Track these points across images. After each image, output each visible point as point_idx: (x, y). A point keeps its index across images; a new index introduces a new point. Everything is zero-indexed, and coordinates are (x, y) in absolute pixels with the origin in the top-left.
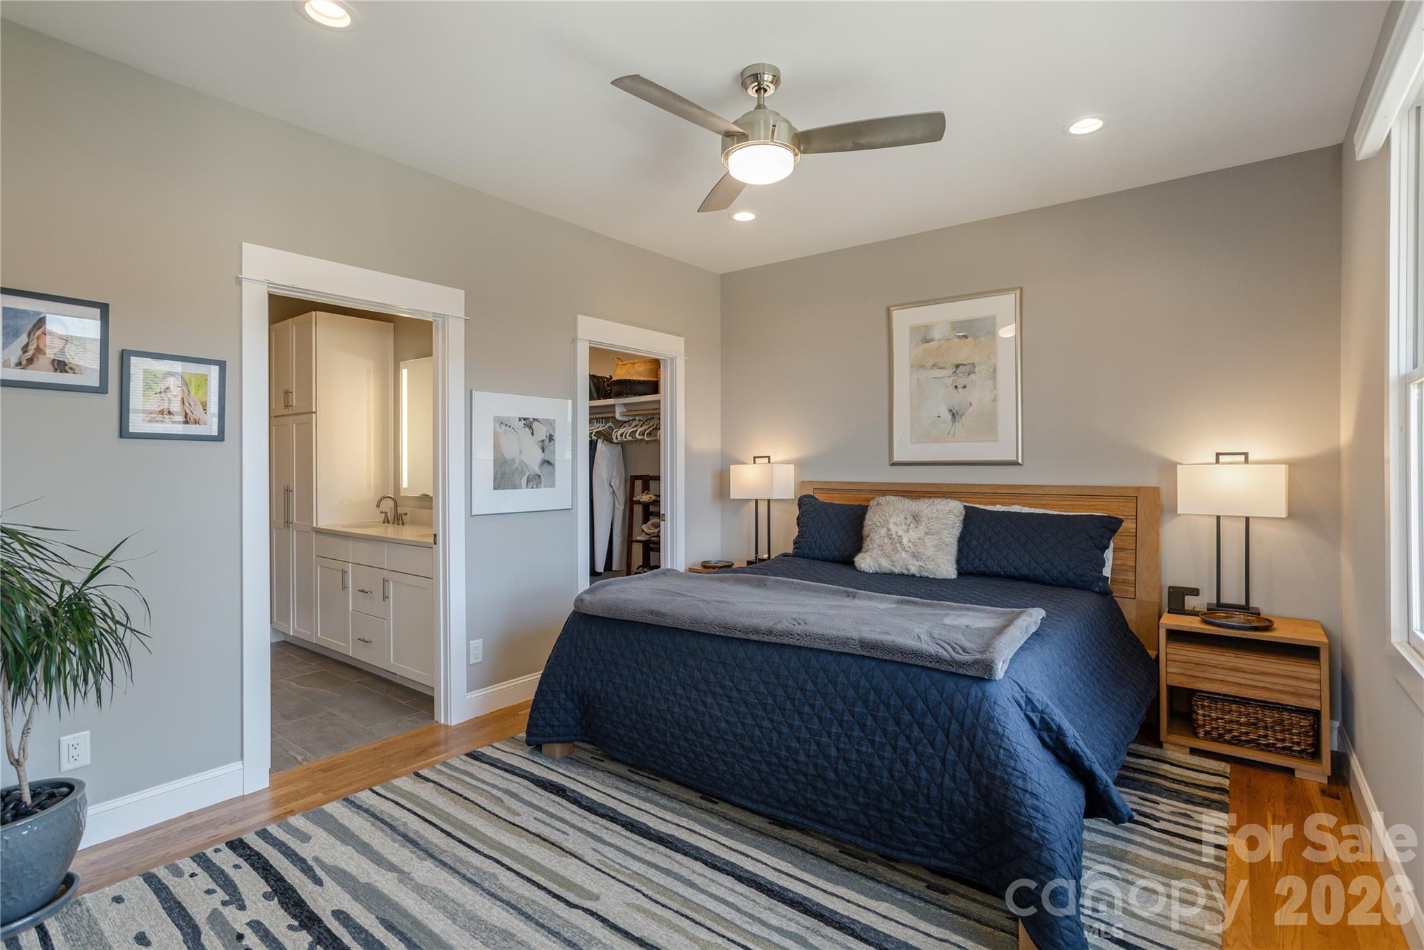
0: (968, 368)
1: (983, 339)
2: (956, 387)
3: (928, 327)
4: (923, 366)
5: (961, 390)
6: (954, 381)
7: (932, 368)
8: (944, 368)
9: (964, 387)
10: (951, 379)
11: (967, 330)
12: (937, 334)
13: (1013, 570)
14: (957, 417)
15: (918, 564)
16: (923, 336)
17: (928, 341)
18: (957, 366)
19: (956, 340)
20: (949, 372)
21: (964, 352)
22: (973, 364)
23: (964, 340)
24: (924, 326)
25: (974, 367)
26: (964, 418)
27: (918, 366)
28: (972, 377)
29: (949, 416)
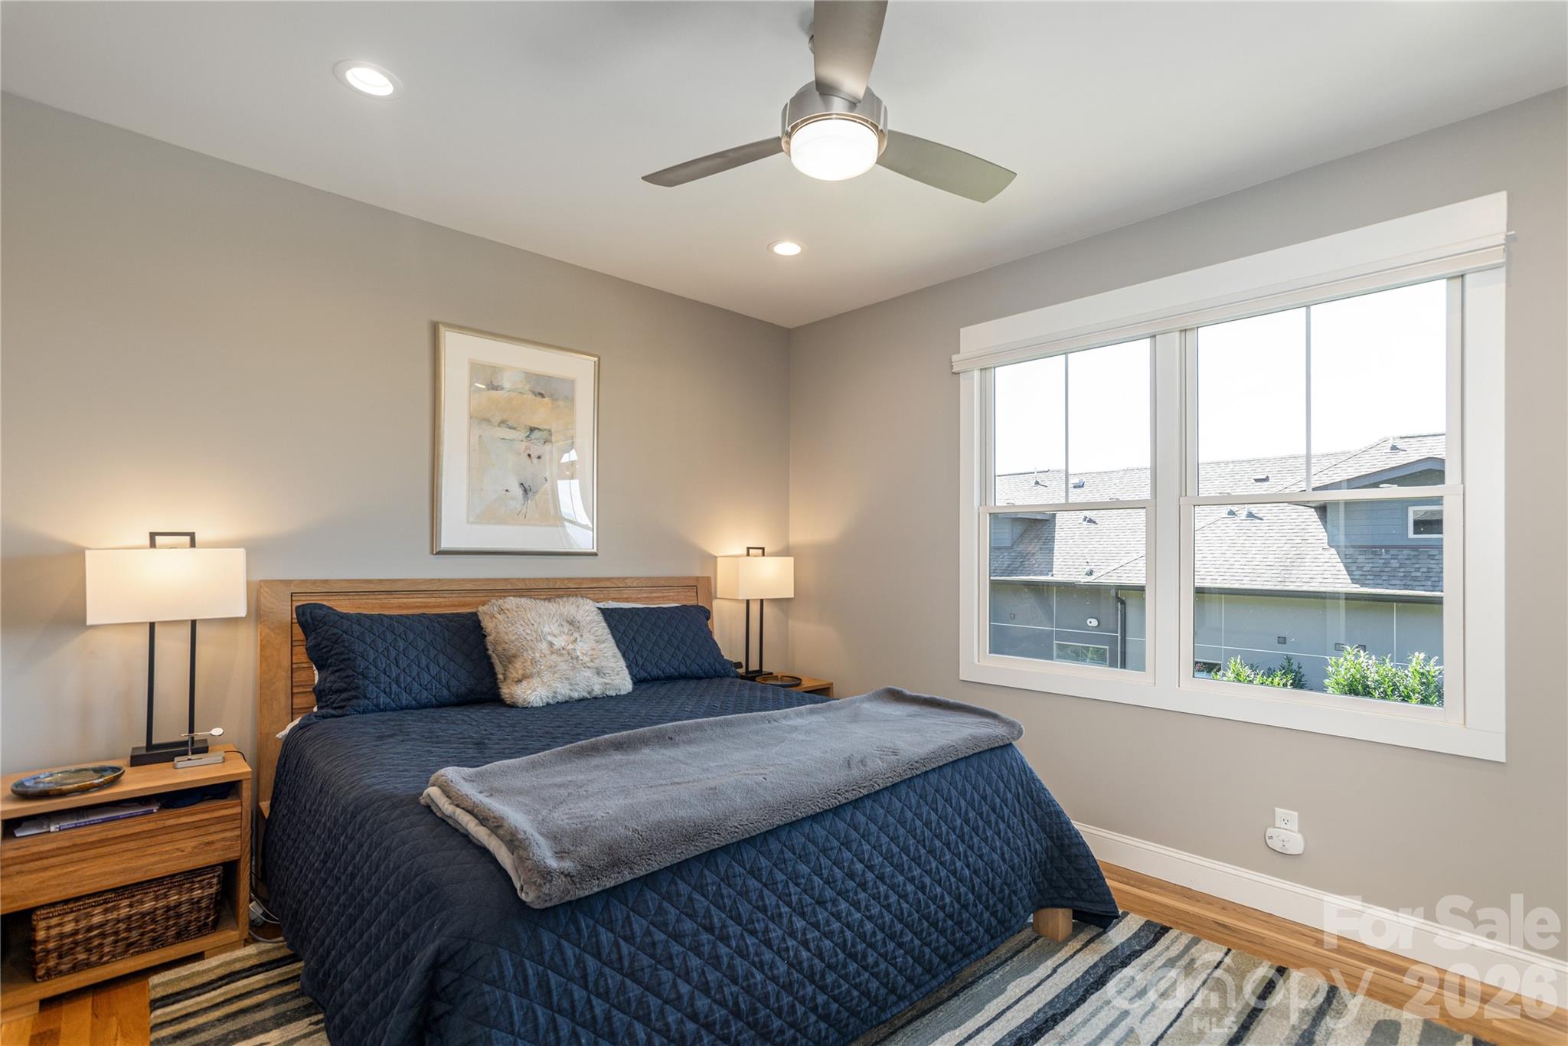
0: (545, 434)
1: (561, 403)
2: (529, 455)
3: (495, 370)
4: (487, 421)
5: (535, 461)
6: (527, 448)
7: (499, 425)
8: (514, 429)
9: (539, 457)
10: (524, 444)
11: (544, 389)
12: (507, 381)
13: (672, 670)
14: (530, 494)
15: (602, 680)
16: (488, 377)
17: (496, 388)
18: (532, 430)
19: (531, 396)
20: (520, 435)
21: (540, 414)
22: (550, 431)
23: (539, 399)
24: (492, 367)
25: (551, 435)
26: (537, 496)
27: (479, 418)
28: (548, 447)
29: (519, 492)
